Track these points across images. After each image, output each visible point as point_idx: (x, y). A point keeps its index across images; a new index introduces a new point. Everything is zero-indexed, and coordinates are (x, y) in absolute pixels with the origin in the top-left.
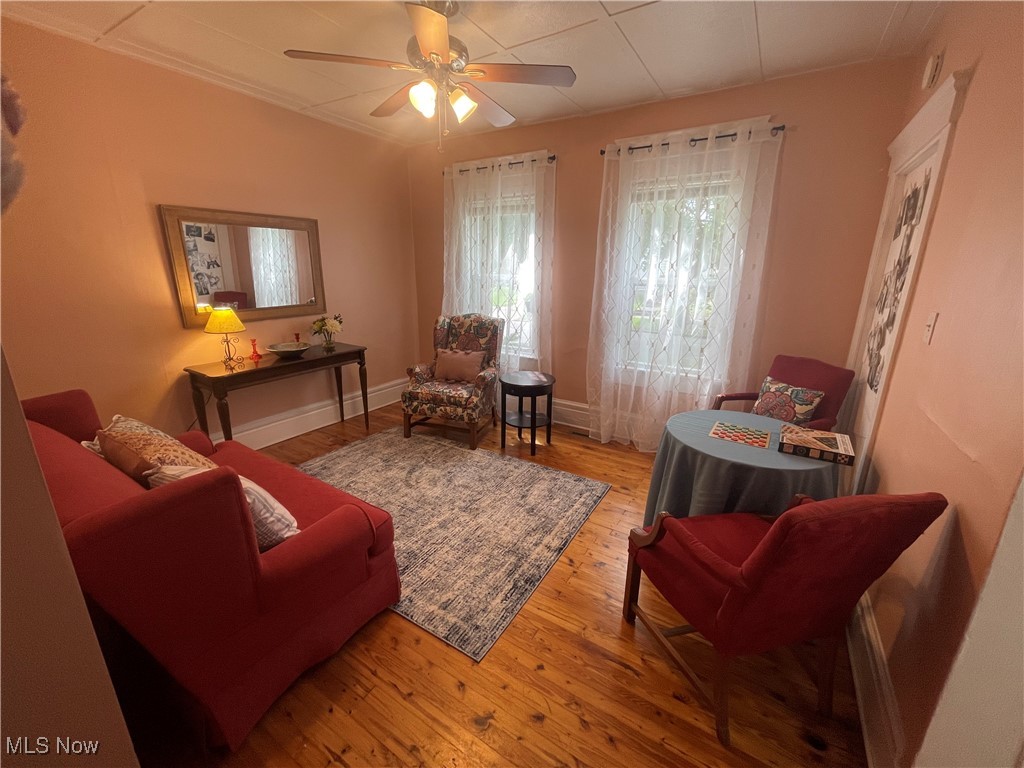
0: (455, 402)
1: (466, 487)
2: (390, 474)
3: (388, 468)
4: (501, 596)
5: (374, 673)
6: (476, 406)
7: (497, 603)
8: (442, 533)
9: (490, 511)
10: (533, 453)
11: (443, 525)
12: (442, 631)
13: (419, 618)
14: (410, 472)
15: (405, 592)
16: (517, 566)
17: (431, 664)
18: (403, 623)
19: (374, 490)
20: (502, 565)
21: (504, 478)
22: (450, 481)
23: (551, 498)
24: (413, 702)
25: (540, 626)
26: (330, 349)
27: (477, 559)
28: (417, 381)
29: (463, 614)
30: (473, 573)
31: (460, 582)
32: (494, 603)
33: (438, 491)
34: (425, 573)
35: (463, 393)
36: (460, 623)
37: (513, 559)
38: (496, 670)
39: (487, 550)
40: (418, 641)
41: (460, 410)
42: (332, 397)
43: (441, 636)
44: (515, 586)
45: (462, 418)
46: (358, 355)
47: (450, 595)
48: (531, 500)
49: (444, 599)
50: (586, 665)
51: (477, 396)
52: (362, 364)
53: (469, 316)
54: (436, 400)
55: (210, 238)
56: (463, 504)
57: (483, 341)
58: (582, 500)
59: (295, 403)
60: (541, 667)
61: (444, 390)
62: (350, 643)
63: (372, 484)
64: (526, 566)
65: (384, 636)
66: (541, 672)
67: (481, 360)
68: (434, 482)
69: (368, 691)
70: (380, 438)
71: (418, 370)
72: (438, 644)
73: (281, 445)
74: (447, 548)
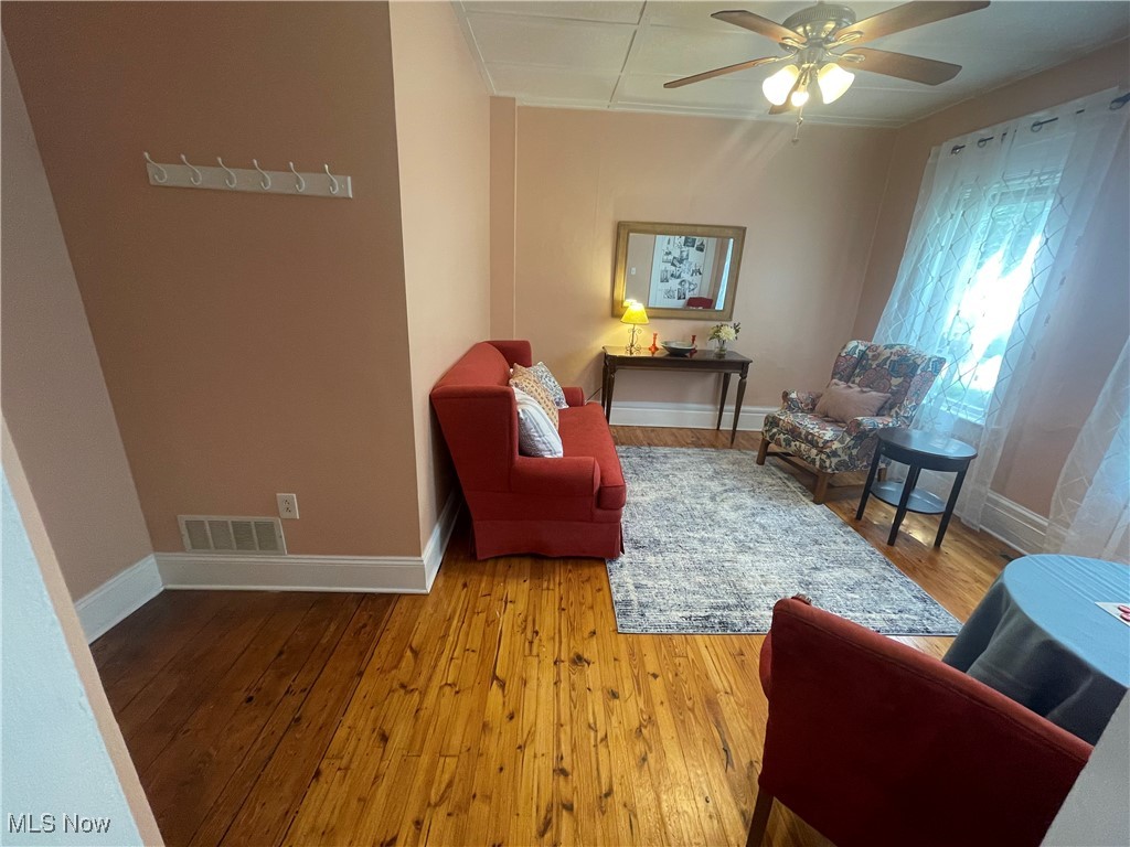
0: (811, 441)
1: (763, 527)
2: (708, 483)
3: (711, 478)
4: (687, 614)
5: (560, 584)
6: (834, 454)
7: (676, 616)
8: (696, 544)
9: (762, 557)
10: (891, 542)
11: (703, 541)
12: (618, 597)
13: (614, 579)
14: (726, 491)
15: (624, 559)
16: (728, 607)
17: (592, 607)
18: (603, 574)
19: (682, 487)
20: (715, 598)
21: (816, 542)
22: (753, 515)
23: (851, 589)
24: (560, 613)
25: (691, 656)
26: (721, 355)
27: (701, 579)
28: (790, 408)
29: (644, 600)
30: (685, 584)
31: (667, 582)
32: (674, 613)
33: (732, 516)
34: (650, 559)
35: (828, 433)
36: (635, 603)
37: (732, 601)
38: (623, 647)
39: (717, 579)
40: (599, 590)
41: (814, 451)
42: (715, 403)
43: (615, 599)
44: (707, 618)
45: (813, 461)
46: (743, 366)
47: (650, 584)
48: (821, 576)
49: (644, 582)
50: (692, 710)
51: (842, 442)
52: (743, 376)
53: (892, 346)
54: (794, 433)
55: (700, 249)
56: (742, 537)
57: (895, 381)
58: (893, 616)
59: (679, 398)
60: (655, 676)
61: (809, 424)
62: (566, 559)
63: (685, 483)
64: (737, 614)
65: (586, 572)
66: (651, 678)
67: (878, 404)
68: (738, 508)
69: (548, 589)
70: (734, 454)
71: (794, 395)
72: (608, 601)
73: (653, 429)
74: (687, 556)
